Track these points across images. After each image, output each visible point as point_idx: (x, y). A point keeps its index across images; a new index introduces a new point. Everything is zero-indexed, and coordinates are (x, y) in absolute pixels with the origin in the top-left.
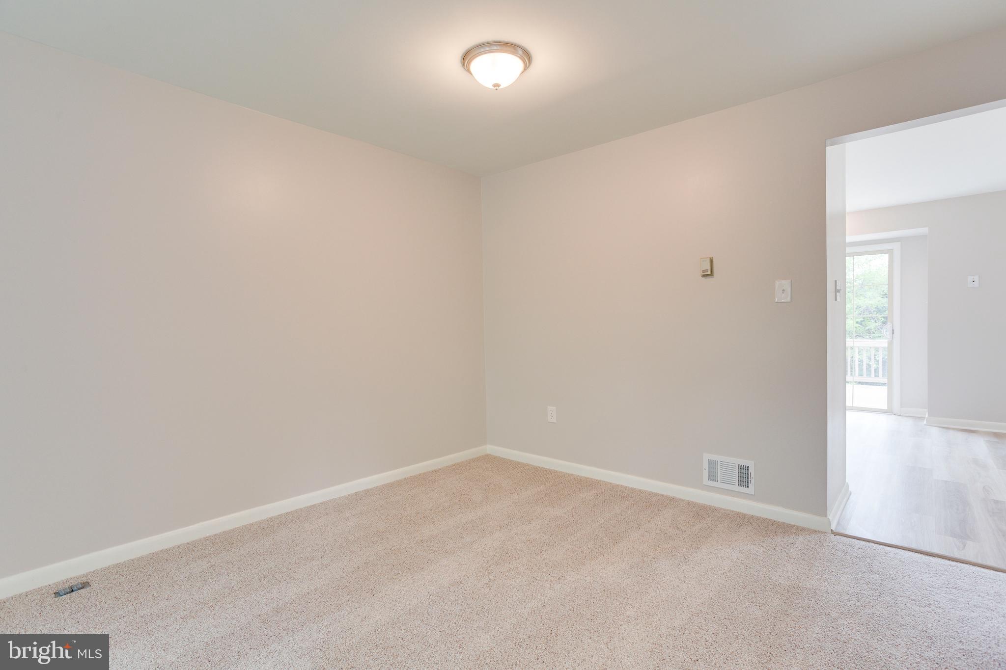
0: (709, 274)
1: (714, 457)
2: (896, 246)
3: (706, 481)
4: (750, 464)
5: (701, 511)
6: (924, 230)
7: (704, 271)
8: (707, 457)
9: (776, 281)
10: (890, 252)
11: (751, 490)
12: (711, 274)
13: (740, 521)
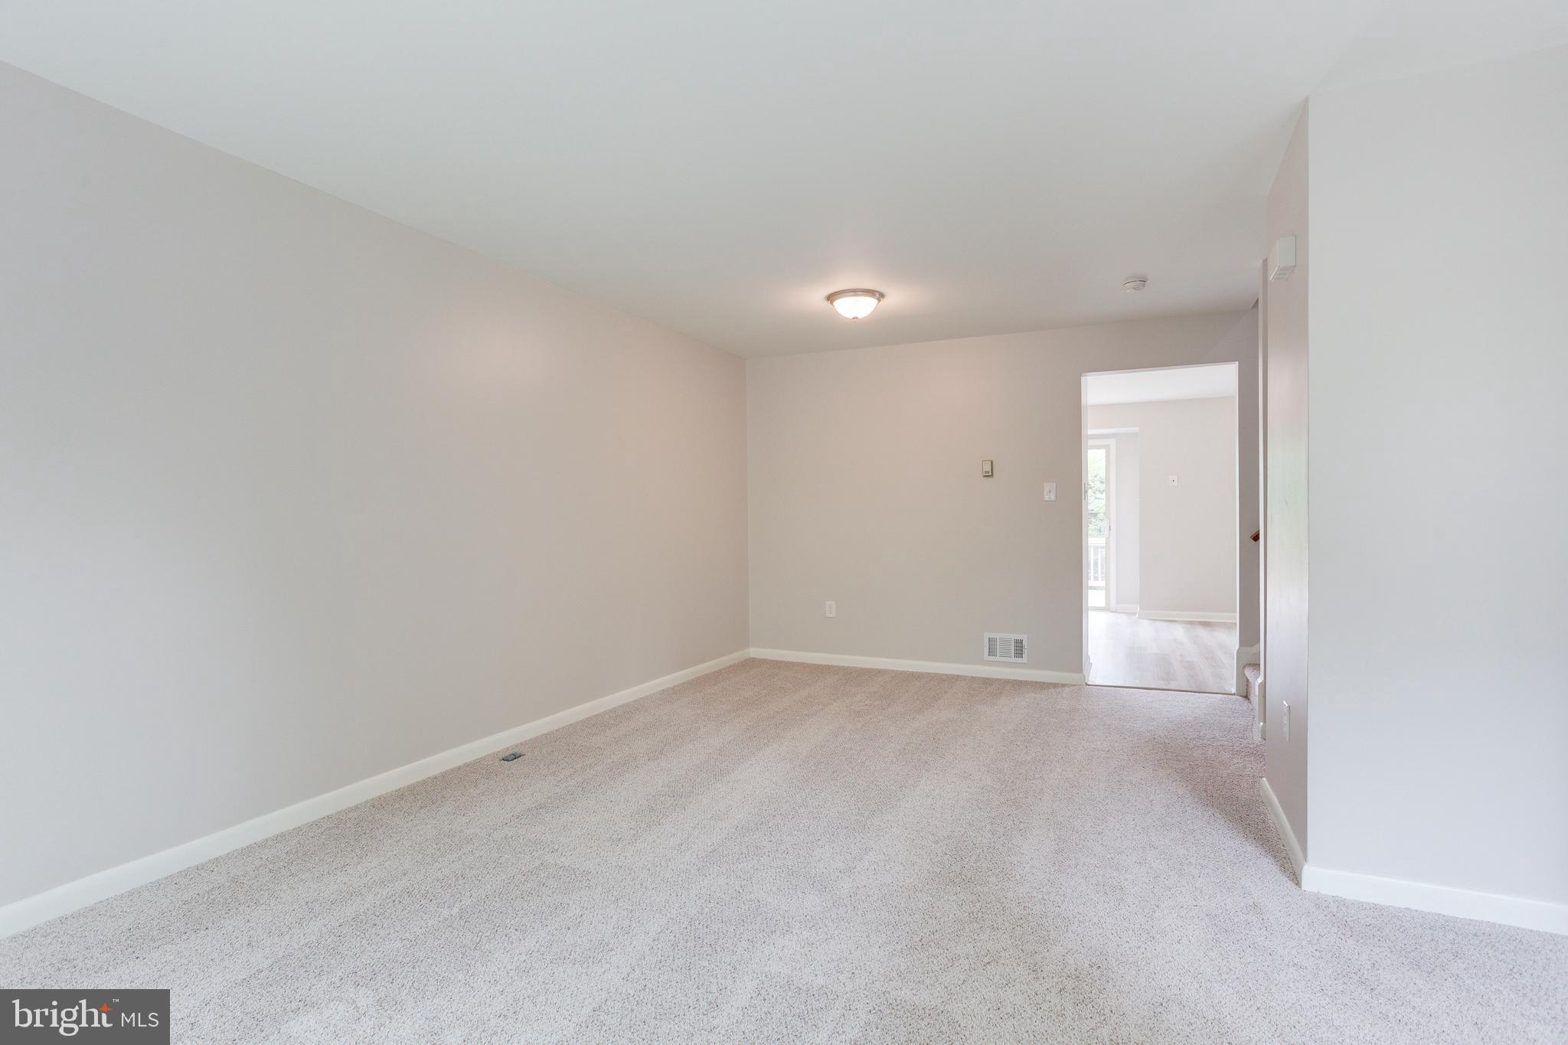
0: (989, 475)
1: (992, 635)
2: (1112, 442)
3: (986, 657)
4: (1024, 637)
5: (987, 682)
6: (1136, 429)
7: (986, 472)
8: (987, 635)
9: (1045, 484)
10: (1107, 447)
11: (1025, 659)
12: (992, 475)
13: (1019, 685)
